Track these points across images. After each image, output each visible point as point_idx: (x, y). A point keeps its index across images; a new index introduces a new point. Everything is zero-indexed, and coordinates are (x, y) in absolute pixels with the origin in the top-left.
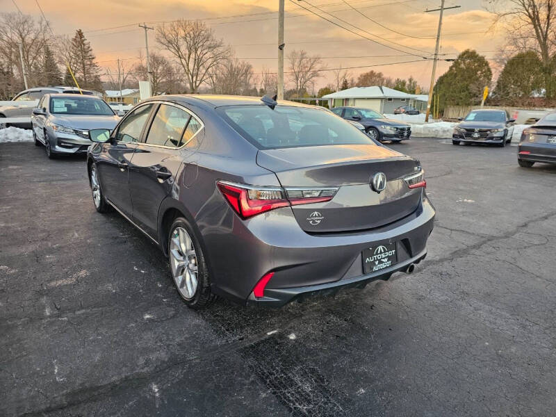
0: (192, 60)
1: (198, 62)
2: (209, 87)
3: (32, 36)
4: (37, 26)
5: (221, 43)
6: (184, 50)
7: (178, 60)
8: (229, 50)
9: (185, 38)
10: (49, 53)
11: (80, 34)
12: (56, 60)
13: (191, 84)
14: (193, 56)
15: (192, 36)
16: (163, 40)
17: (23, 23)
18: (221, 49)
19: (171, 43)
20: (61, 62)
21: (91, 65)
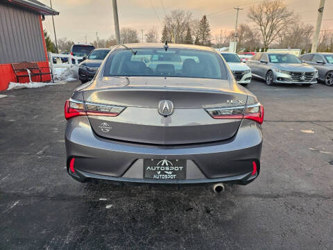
0: (268, 26)
1: (273, 28)
2: (278, 43)
3: (182, 21)
4: (186, 16)
5: (292, 13)
6: (264, 20)
7: (259, 27)
8: (296, 17)
9: (266, 13)
10: (189, 30)
11: (205, 17)
12: (192, 33)
13: (265, 42)
14: (270, 23)
15: (272, 10)
16: (252, 16)
17: (179, 15)
18: (291, 17)
19: (257, 17)
20: (194, 34)
21: (208, 35)
